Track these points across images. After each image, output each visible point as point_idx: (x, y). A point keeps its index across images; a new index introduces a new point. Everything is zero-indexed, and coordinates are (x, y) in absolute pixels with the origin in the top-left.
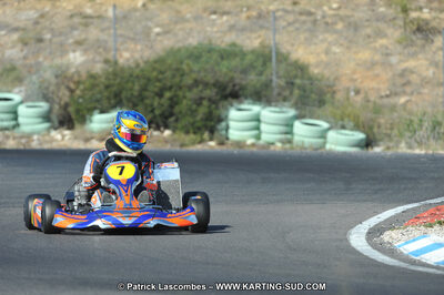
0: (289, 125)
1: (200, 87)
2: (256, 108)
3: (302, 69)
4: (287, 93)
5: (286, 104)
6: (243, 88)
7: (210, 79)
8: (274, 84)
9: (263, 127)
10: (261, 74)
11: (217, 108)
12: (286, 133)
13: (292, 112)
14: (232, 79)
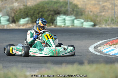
0: (73, 21)
1: (49, 11)
2: (64, 17)
3: (76, 6)
4: (72, 12)
5: (72, 15)
6: (61, 11)
7: (52, 9)
8: (69, 10)
9: (66, 22)
10: (65, 7)
11: (54, 17)
12: (72, 23)
13: (74, 18)
14: (58, 9)
